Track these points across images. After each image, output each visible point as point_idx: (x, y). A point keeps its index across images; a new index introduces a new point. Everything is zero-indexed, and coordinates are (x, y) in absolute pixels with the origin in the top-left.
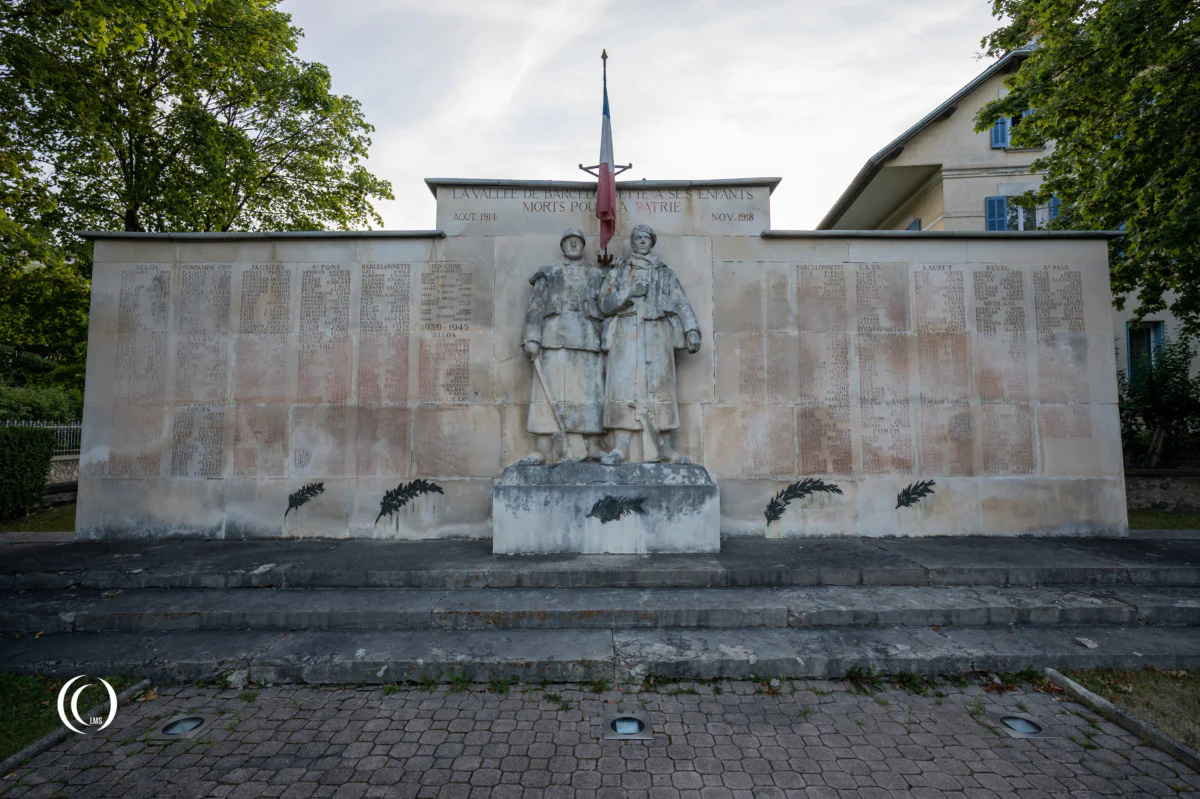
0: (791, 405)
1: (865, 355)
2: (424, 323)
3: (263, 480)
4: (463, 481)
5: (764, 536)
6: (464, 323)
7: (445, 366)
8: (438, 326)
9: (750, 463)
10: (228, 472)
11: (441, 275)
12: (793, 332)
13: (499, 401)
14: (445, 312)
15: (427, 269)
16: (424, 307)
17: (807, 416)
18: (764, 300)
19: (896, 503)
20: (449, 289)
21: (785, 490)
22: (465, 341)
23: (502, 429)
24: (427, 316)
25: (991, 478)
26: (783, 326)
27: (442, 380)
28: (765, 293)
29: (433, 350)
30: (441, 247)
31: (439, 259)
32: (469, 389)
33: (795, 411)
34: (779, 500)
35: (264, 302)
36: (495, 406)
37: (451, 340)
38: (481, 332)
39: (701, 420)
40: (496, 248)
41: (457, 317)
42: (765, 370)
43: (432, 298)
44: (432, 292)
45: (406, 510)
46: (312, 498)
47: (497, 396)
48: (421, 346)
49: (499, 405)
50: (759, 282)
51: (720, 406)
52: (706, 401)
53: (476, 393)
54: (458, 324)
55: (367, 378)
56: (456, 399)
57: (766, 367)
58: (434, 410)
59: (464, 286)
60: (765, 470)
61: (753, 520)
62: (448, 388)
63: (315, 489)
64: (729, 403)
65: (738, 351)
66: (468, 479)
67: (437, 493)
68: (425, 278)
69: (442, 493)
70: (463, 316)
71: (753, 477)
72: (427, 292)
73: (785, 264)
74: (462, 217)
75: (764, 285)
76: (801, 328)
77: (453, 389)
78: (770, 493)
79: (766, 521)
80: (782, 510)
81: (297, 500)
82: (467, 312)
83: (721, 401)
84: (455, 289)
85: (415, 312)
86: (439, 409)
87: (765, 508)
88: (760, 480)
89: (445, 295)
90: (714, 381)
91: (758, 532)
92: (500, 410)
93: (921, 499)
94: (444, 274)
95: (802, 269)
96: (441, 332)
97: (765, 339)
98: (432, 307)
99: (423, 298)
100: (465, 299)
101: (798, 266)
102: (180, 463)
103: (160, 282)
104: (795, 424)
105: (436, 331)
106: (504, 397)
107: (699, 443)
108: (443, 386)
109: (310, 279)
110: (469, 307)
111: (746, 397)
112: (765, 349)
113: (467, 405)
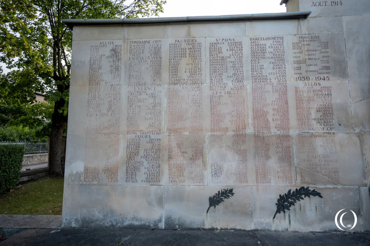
2: (297, 76)
3: (190, 186)
4: (336, 188)
6: (326, 75)
7: (315, 105)
8: (308, 78)
10: (165, 180)
11: (306, 43)
13: (357, 131)
14: (312, 68)
15: (296, 40)
16: (296, 65)
20: (313, 53)
22: (328, 88)
23: (362, 149)
24: (299, 71)
27: (313, 115)
29: (305, 94)
30: (304, 24)
31: (303, 32)
32: (335, 122)
35: (184, 64)
36: (355, 134)
37: (318, 87)
38: (339, 82)
40: (344, 24)
41: (320, 71)
43: (301, 59)
44: (301, 55)
45: (295, 210)
46: (225, 200)
47: (356, 126)
48: (296, 92)
49: (358, 133)
53: (340, 125)
54: (322, 76)
55: (259, 115)
56: (326, 128)
58: (311, 136)
59: (323, 50)
62: (319, 121)
63: (227, 193)
66: (339, 187)
67: (317, 197)
68: (295, 45)
69: (321, 197)
70: (325, 71)
72: (298, 55)
74: (317, 4)
77: (323, 121)
81: (215, 201)
82: (327, 68)
84: (318, 52)
85: (290, 69)
86: (313, 136)
89: (310, 57)
92: (358, 136)
94: (308, 43)
96: (310, 82)
98: (301, 65)
99: (295, 59)
100: (325, 59)
102: (131, 174)
103: (115, 52)
105: (306, 81)
106: (361, 127)
108: (315, 119)
109: (214, 47)
110: (327, 65)
113: (334, 133)
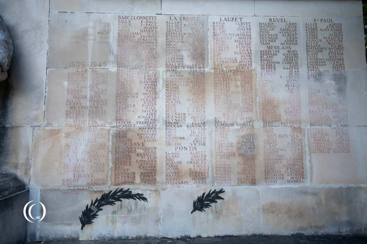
0: (108, 127)
1: (171, 87)
5: (78, 238)
9: (70, 176)
12: (113, 69)
17: (121, 136)
18: (90, 43)
19: (192, 208)
21: (99, 198)
25: (270, 187)
26: (105, 63)
28: (91, 37)
33: (111, 132)
34: (93, 208)
39: (30, 140)
42: (88, 99)
50: (87, 28)
51: (48, 128)
52: (36, 124)
57: (88, 96)
60: (83, 182)
61: (70, 225)
64: (55, 126)
65: (66, 83)
71: (72, 188)
73: (109, 15)
75: (91, 31)
76: (120, 64)
78: (86, 201)
79: (81, 225)
80: (95, 216)
83: (48, 124)
87: (80, 214)
88: (78, 190)
90: (44, 108)
91: (74, 235)
93: (213, 204)
95: (122, 19)
97: (89, 74)
101: (119, 17)
104: (111, 143)
107: (28, 159)
111: (71, 121)
112: (89, 82)
